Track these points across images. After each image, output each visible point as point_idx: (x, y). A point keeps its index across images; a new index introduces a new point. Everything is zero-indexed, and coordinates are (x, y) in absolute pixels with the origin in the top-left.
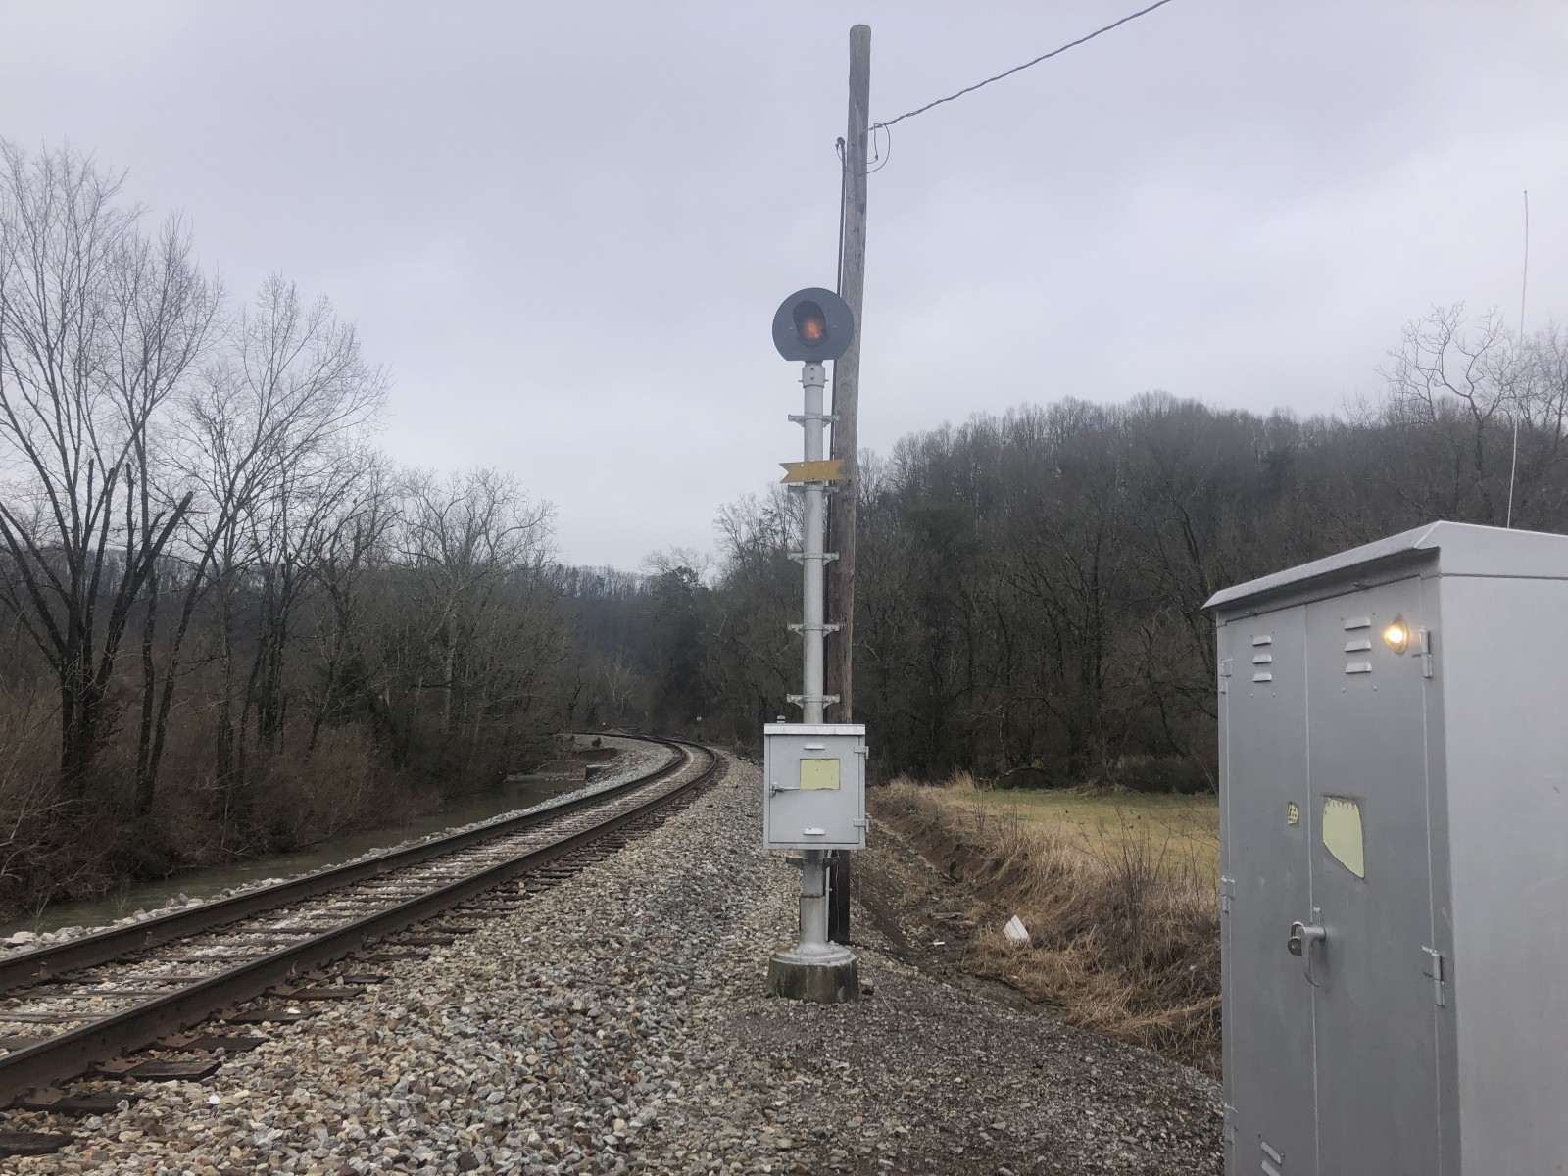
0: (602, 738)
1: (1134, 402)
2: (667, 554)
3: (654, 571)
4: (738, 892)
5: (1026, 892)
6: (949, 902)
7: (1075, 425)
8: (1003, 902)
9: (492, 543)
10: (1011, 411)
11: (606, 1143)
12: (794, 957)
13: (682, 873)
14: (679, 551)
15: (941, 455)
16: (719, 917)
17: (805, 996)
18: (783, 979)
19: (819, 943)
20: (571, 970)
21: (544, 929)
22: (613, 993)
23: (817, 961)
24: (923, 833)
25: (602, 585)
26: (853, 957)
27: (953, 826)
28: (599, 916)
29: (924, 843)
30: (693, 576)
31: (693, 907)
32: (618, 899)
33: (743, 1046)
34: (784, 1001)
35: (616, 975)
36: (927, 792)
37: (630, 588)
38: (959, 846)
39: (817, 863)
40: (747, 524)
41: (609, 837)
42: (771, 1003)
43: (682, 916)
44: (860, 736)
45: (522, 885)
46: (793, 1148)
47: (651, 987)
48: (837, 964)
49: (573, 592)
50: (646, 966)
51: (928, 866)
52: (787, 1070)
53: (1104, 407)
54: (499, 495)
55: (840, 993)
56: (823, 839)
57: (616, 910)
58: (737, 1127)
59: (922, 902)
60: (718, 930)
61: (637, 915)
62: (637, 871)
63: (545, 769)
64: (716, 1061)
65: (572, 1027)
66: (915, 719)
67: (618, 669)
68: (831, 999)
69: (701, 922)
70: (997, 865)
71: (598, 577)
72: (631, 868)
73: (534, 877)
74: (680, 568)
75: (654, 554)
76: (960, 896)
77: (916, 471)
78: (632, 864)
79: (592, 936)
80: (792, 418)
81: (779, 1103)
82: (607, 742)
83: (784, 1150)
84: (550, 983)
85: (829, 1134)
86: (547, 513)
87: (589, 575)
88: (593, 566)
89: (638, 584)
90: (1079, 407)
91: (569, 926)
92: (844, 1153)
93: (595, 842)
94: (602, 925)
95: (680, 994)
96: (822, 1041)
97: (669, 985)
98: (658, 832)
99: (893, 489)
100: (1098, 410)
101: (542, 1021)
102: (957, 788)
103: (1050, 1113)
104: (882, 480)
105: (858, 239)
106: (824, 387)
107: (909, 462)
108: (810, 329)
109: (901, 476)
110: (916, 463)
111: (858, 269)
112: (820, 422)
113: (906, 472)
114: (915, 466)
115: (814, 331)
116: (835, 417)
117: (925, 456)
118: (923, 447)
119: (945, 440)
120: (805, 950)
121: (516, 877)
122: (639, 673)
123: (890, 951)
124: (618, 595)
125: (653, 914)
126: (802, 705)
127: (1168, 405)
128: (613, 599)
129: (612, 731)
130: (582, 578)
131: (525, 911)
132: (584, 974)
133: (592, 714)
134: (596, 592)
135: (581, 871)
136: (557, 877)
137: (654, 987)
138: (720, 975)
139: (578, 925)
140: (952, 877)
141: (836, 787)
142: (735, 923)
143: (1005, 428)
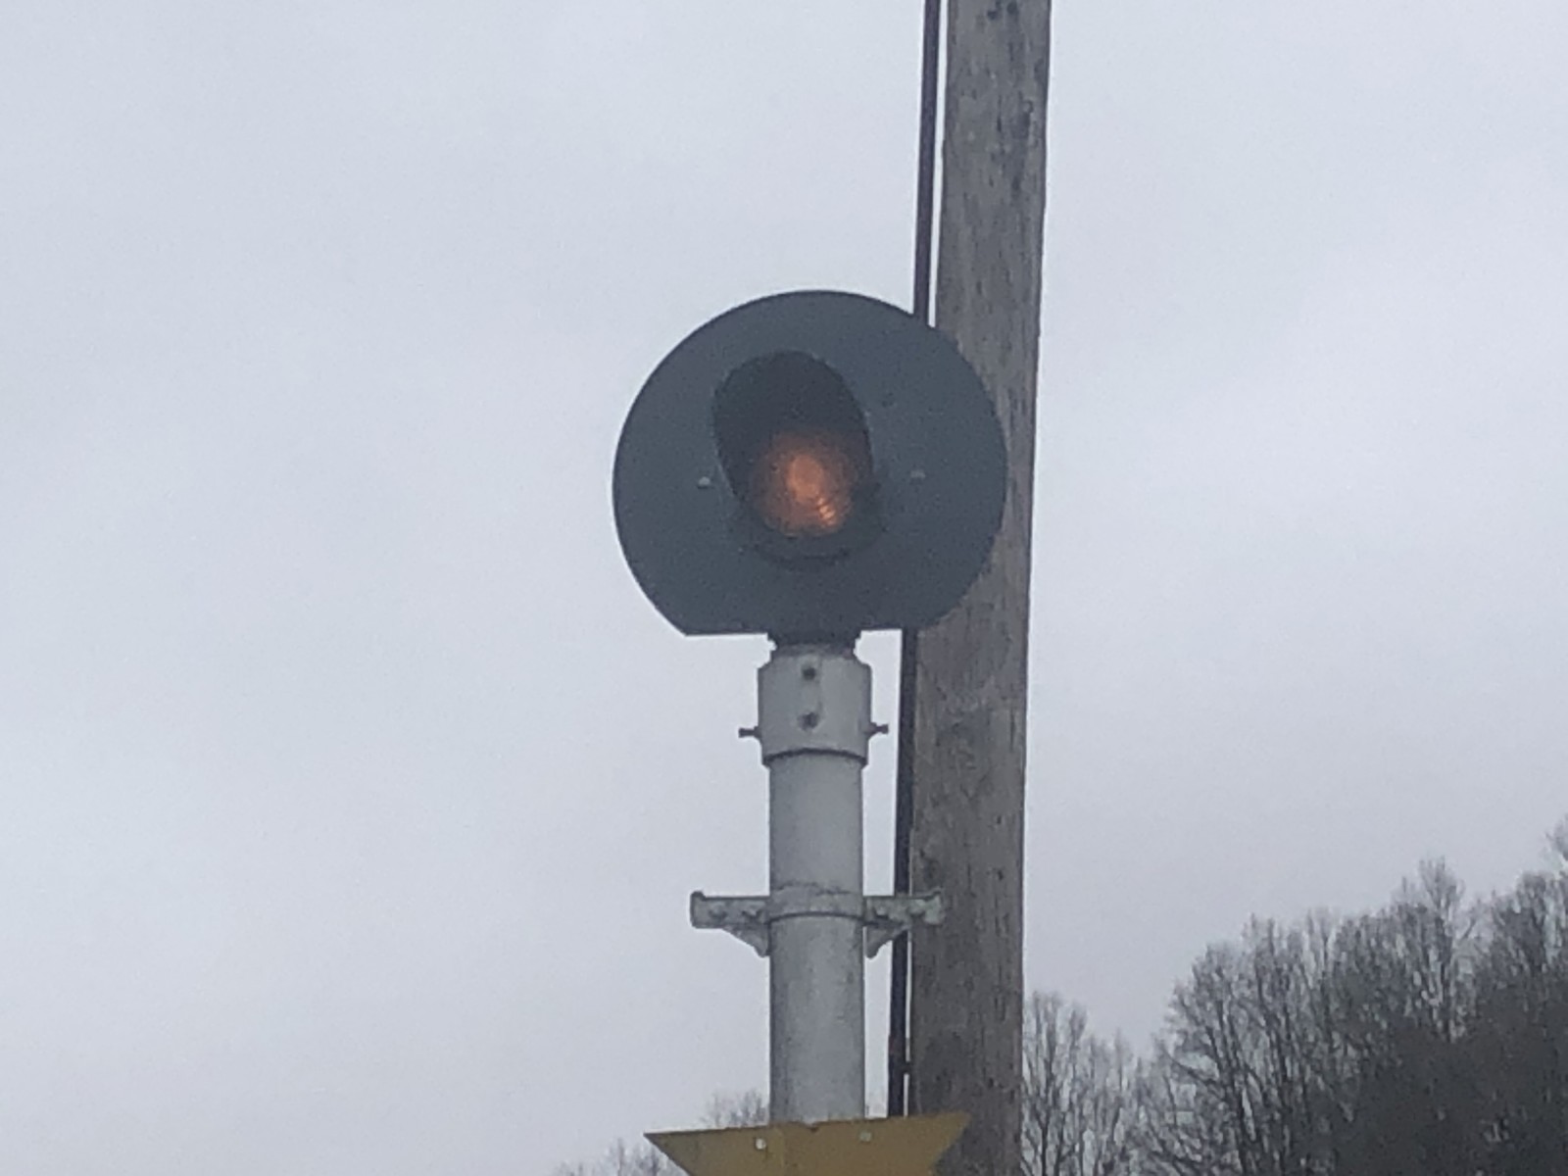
15: (1412, 1034)
80: (709, 912)
104: (1124, 1156)
105: (1015, 51)
106: (864, 761)
107: (1257, 1064)
108: (794, 483)
109: (1220, 1138)
110: (1292, 1070)
111: (1016, 185)
112: (848, 927)
113: (1241, 1112)
114: (1285, 1082)
115: (814, 489)
116: (920, 904)
117: (1336, 1036)
118: (1326, 998)
119: (1433, 956)
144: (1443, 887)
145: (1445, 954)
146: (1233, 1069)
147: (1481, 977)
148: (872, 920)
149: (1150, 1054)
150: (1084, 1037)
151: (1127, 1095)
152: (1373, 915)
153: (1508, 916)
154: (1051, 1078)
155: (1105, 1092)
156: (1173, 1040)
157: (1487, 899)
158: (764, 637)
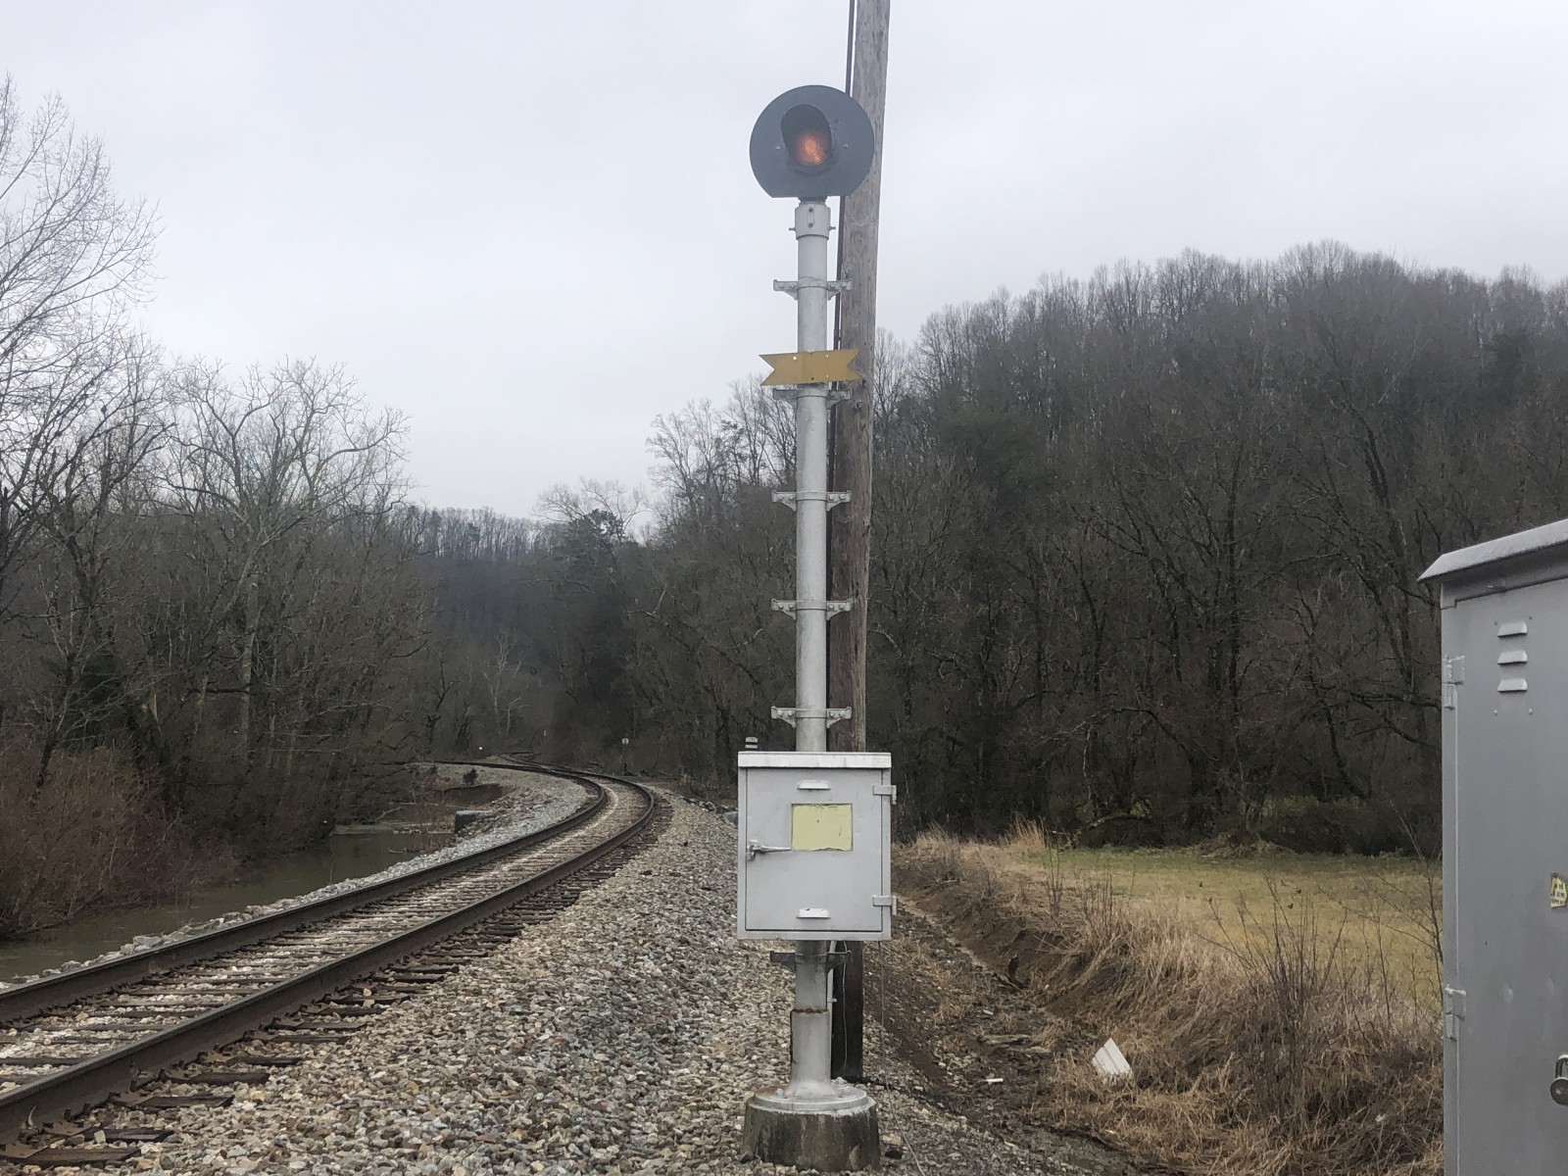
0: (478, 769)
1: (1289, 259)
2: (575, 490)
3: (555, 516)
4: (694, 1003)
5: (1124, 1004)
6: (1008, 1018)
7: (1200, 293)
8: (1091, 1019)
9: (311, 472)
10: (1101, 272)
12: (783, 1101)
13: (608, 974)
14: (593, 486)
15: (994, 340)
16: (665, 1041)
17: (800, 1160)
18: (766, 1135)
19: (820, 1081)
20: (447, 1120)
21: (404, 1059)
22: (511, 1156)
23: (818, 1108)
24: (968, 914)
25: (477, 538)
26: (872, 1102)
27: (1013, 904)
28: (486, 1040)
29: (969, 929)
30: (616, 525)
31: (626, 1025)
32: (513, 1013)
34: (767, 1169)
35: (515, 1128)
36: (973, 853)
37: (520, 542)
38: (1022, 934)
39: (817, 960)
40: (698, 444)
41: (496, 919)
42: (749, 1171)
43: (610, 1039)
44: (882, 770)
45: (367, 992)
47: (567, 1146)
48: (848, 1112)
49: (434, 547)
50: (559, 1115)
51: (976, 963)
54: (321, 401)
55: (852, 1156)
56: (827, 925)
57: (510, 1030)
59: (968, 1019)
60: (664, 1060)
61: (542, 1038)
62: (541, 972)
63: (392, 816)
66: (955, 742)
67: (502, 664)
68: (840, 1166)
69: (638, 1049)
70: (1082, 962)
71: (470, 525)
72: (532, 967)
73: (386, 980)
74: (596, 512)
75: (556, 489)
76: (1026, 1008)
77: (955, 363)
78: (533, 960)
79: (476, 1070)
80: (779, 286)
82: (487, 776)
84: (416, 1140)
86: (394, 427)
87: (456, 521)
88: (463, 508)
89: (531, 536)
90: (1205, 266)
91: (442, 1054)
93: (474, 927)
94: (491, 1052)
95: (610, 1156)
97: (594, 1143)
98: (569, 912)
99: (920, 390)
100: (1235, 270)
102: (1018, 846)
104: (904, 377)
105: (878, 9)
106: (828, 238)
107: (946, 350)
108: (807, 149)
109: (933, 371)
110: (956, 351)
111: (878, 55)
112: (822, 291)
113: (940, 364)
114: (954, 356)
115: (813, 151)
116: (844, 284)
117: (970, 341)
118: (967, 328)
119: (1001, 315)
120: (799, 1092)
121: (358, 981)
122: (533, 672)
123: (924, 1092)
124: (501, 553)
125: (566, 1036)
126: (793, 724)
127: (1341, 263)
128: (494, 559)
129: (492, 759)
130: (445, 528)
131: (374, 1031)
132: (466, 1127)
133: (462, 734)
134: (468, 548)
135: (456, 971)
136: (420, 981)
137: (572, 1147)
138: (670, 1128)
139: (455, 1053)
140: (1013, 980)
141: (849, 848)
142: (690, 1050)
143: (1091, 298)
144: (1005, 294)
145: (1005, 315)
146: (938, 351)
147: (1015, 322)
148: (830, 289)
149: (913, 347)
150: (893, 341)
151: (905, 359)
152: (983, 303)
153: (1024, 303)
154: (882, 354)
155: (898, 358)
156: (921, 341)
157: (1018, 298)
158: (797, 199)
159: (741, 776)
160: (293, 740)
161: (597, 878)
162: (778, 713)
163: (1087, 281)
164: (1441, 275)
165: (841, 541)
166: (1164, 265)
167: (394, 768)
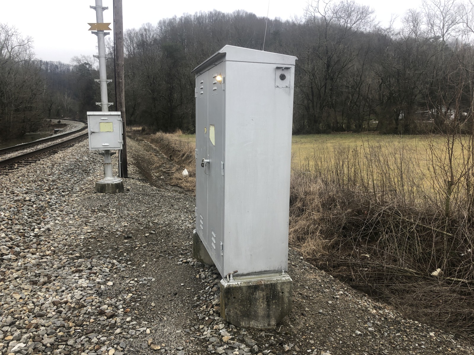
0: (61, 120)
1: (234, 13)
2: (80, 57)
3: (75, 63)
6: (168, 166)
7: (216, 19)
8: (184, 165)
9: (10, 50)
10: (196, 13)
11: (30, 235)
12: (102, 181)
13: (75, 160)
14: (84, 57)
16: (86, 172)
17: (106, 192)
18: (99, 188)
19: (110, 177)
20: (27, 189)
21: (21, 178)
22: (42, 195)
23: (109, 182)
25: (58, 68)
26: (122, 180)
27: (173, 145)
28: (42, 173)
29: (164, 150)
30: (90, 66)
31: (77, 169)
32: (50, 168)
33: (83, 207)
34: (99, 194)
35: (44, 190)
37: (68, 70)
38: (173, 150)
39: (108, 154)
41: (53, 150)
42: (95, 195)
43: (72, 172)
44: (119, 115)
45: (16, 165)
46: (92, 232)
47: (56, 192)
48: (116, 183)
49: (47, 70)
50: (55, 187)
51: (164, 156)
52: (96, 212)
53: (225, 13)
54: (10, 33)
55: (117, 191)
56: (109, 147)
57: (48, 171)
58: (76, 228)
59: (160, 166)
60: (85, 176)
61: (56, 172)
62: (59, 160)
63: (40, 131)
64: (74, 212)
65: (24, 205)
67: (66, 97)
68: (114, 192)
69: (79, 174)
70: (184, 155)
71: (56, 65)
72: (58, 159)
73: (22, 163)
74: (85, 63)
75: (75, 57)
76: (172, 164)
78: (58, 158)
79: (37, 179)
80: (91, 7)
81: (91, 221)
82: (63, 122)
83: (89, 233)
84: (18, 193)
85: (104, 227)
86: (30, 40)
87: (52, 64)
88: (54, 61)
89: (71, 68)
90: (218, 13)
91: (30, 176)
92: (107, 232)
93: (47, 152)
94: (42, 176)
95: (66, 194)
96: (109, 204)
97: (63, 192)
98: (71, 148)
99: (158, 38)
100: (223, 14)
101: (13, 204)
102: (177, 134)
103: (171, 217)
104: (154, 34)
107: (163, 28)
109: (161, 33)
110: (166, 29)
112: (101, 9)
113: (162, 31)
117: (168, 27)
118: (168, 24)
119: (175, 21)
120: (106, 179)
121: (14, 163)
122: (74, 99)
123: (141, 179)
124: (64, 72)
125: (61, 172)
126: (101, 106)
127: (245, 14)
128: (63, 73)
129: (65, 118)
130: (50, 65)
131: (15, 172)
132: (32, 190)
133: (58, 112)
134: (56, 70)
135: (39, 160)
136: (30, 163)
137: (57, 192)
138: (82, 188)
139: (33, 176)
140: (171, 159)
141: (112, 131)
142: (92, 174)
143: (194, 18)
147: (178, 23)
148: (103, 9)
149: (156, 27)
151: (154, 30)
152: (171, 18)
156: (158, 26)
157: (179, 18)
159: (88, 117)
160: (12, 113)
161: (79, 142)
162: (97, 104)
163: (193, 15)
164: (264, 18)
165: (117, 68)
166: (209, 12)
167: (39, 120)
